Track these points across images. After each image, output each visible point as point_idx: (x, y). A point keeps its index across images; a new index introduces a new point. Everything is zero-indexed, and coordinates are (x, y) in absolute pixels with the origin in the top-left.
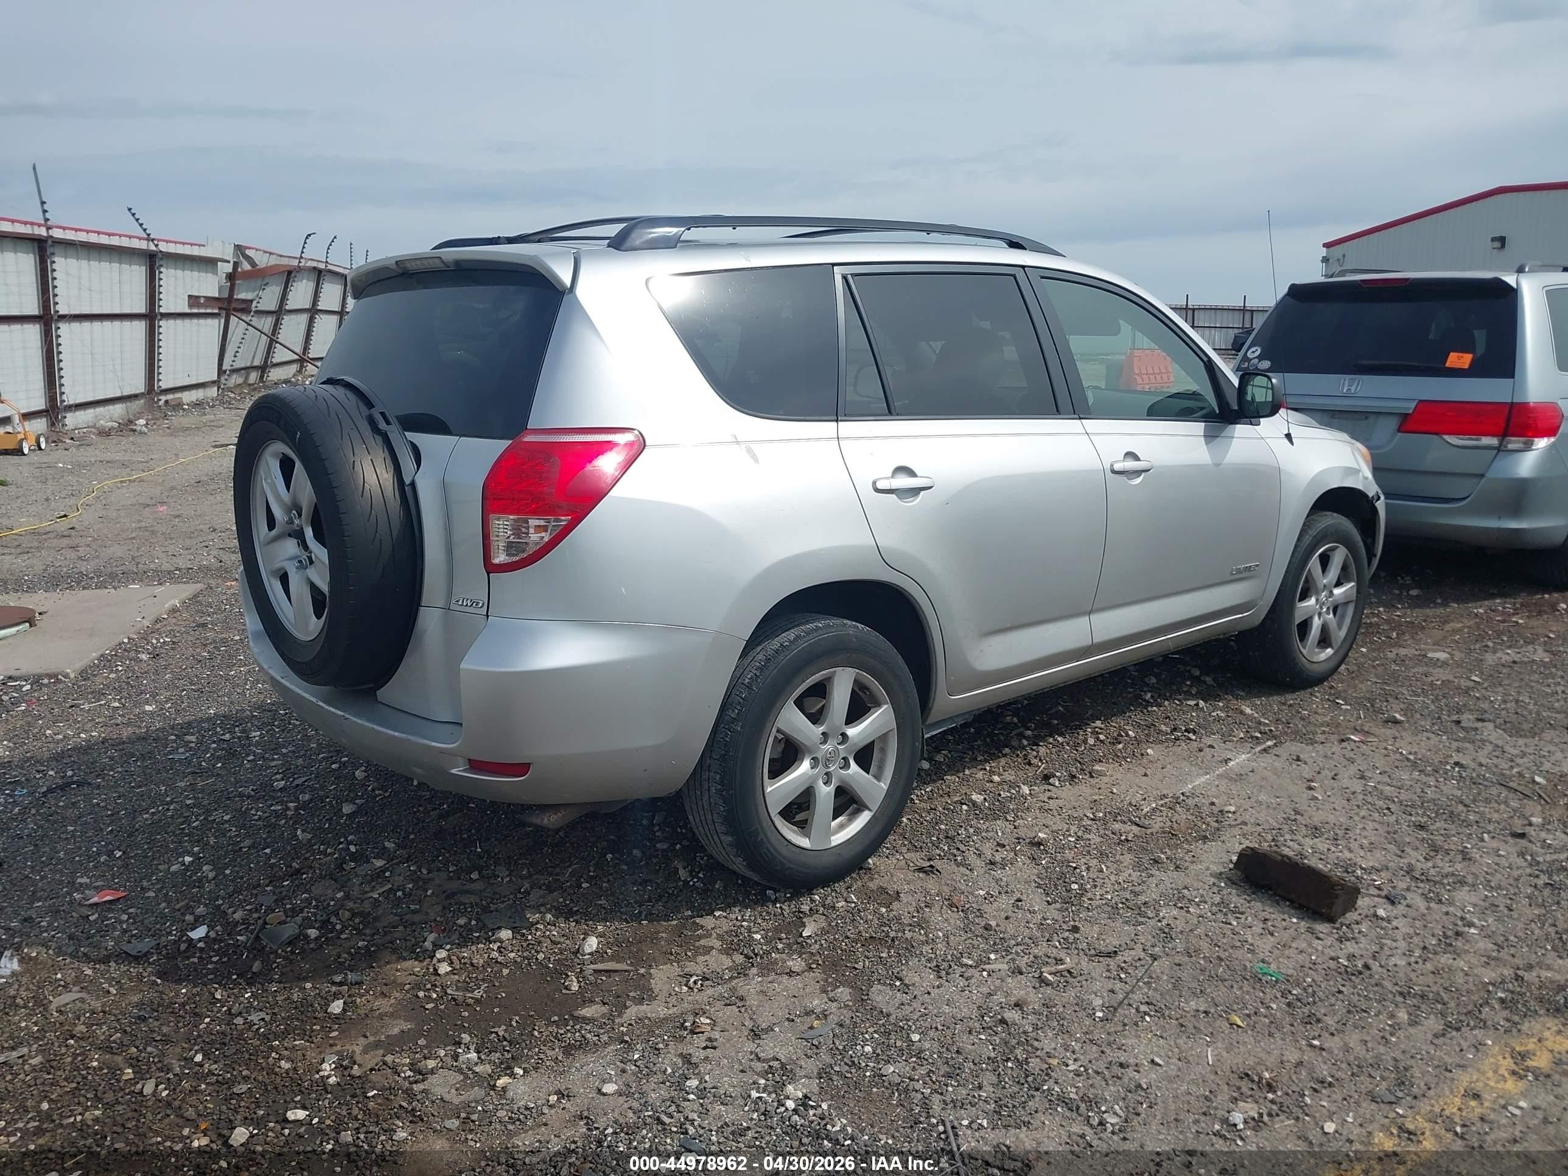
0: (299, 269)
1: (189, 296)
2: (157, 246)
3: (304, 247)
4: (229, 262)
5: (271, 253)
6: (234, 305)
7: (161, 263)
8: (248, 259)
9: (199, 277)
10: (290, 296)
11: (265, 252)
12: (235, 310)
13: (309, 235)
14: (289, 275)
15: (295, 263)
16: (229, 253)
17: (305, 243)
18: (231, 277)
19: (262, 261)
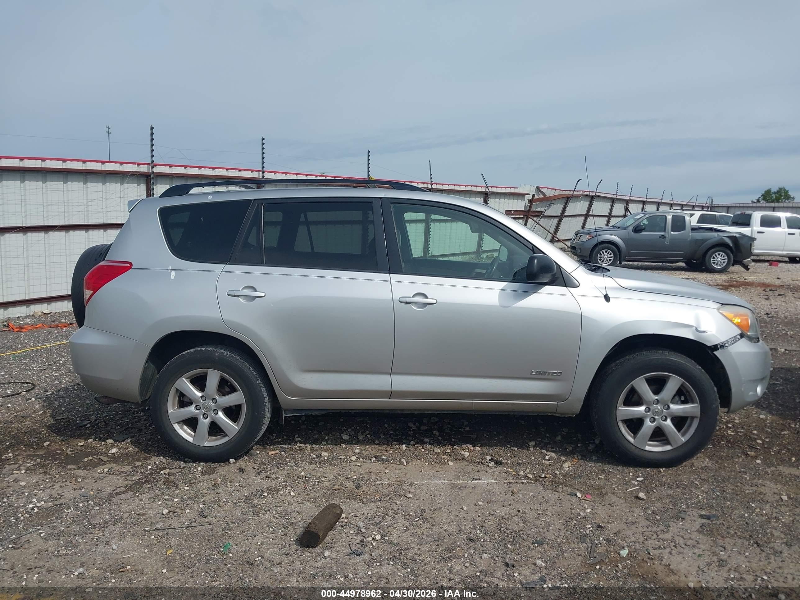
0: (573, 196)
1: (506, 210)
2: (489, 189)
3: (576, 186)
4: (530, 194)
5: (556, 190)
6: (530, 213)
7: (489, 197)
8: (542, 193)
9: (513, 202)
10: (567, 209)
11: (552, 189)
12: (531, 216)
13: (579, 180)
14: (567, 199)
15: (571, 193)
16: (532, 191)
17: (577, 184)
18: (531, 201)
19: (549, 193)
